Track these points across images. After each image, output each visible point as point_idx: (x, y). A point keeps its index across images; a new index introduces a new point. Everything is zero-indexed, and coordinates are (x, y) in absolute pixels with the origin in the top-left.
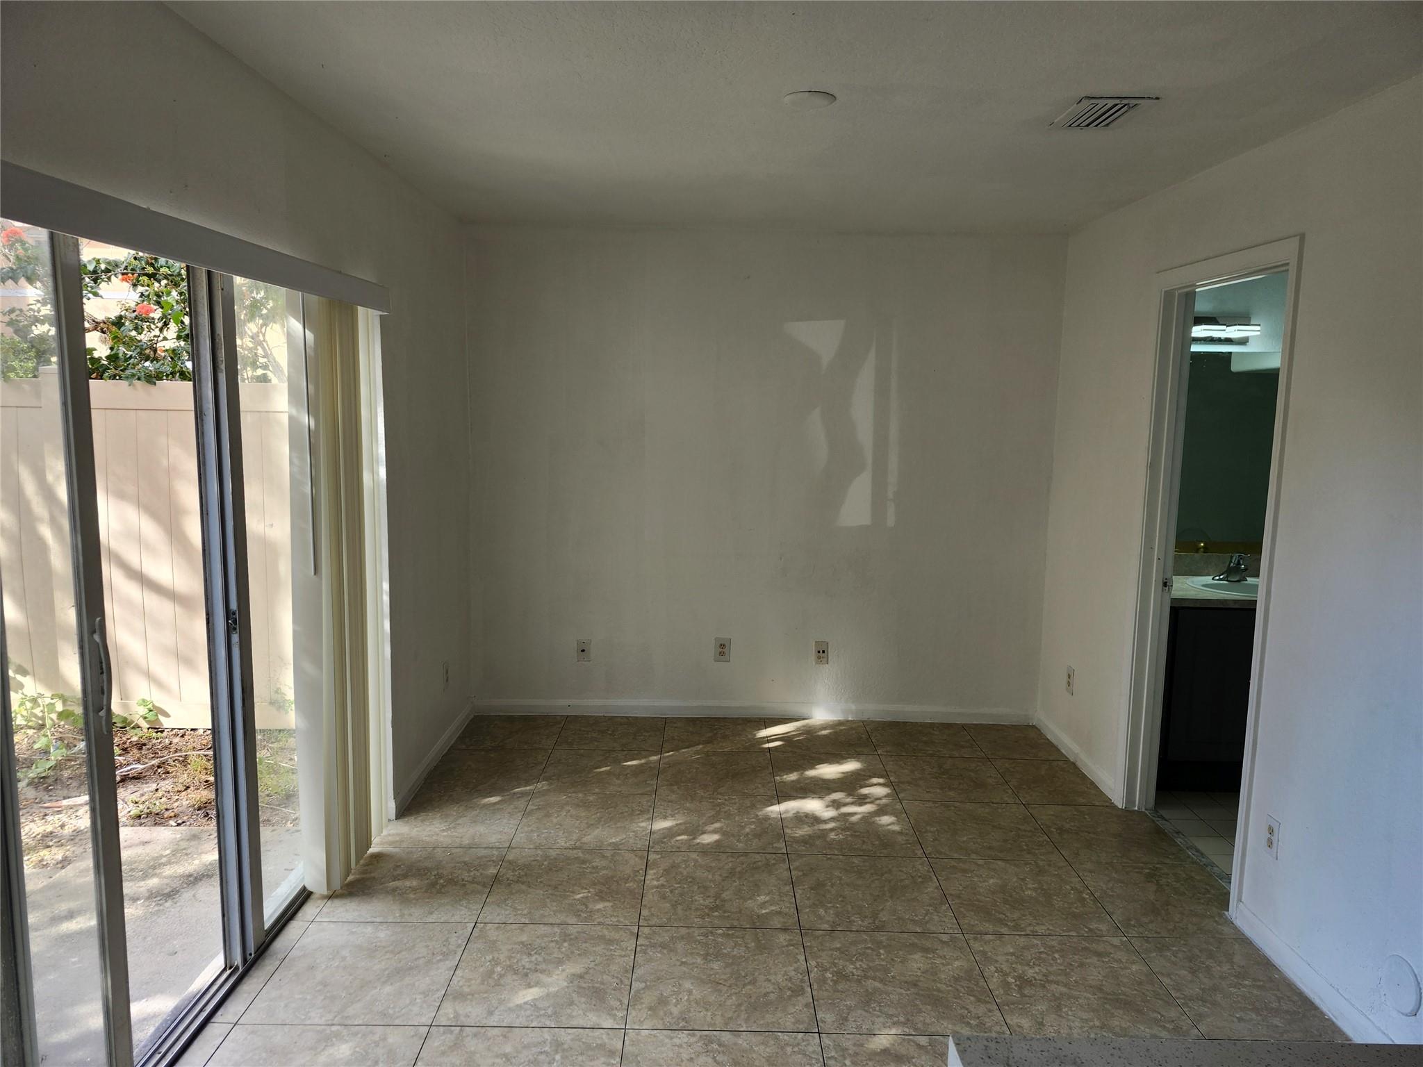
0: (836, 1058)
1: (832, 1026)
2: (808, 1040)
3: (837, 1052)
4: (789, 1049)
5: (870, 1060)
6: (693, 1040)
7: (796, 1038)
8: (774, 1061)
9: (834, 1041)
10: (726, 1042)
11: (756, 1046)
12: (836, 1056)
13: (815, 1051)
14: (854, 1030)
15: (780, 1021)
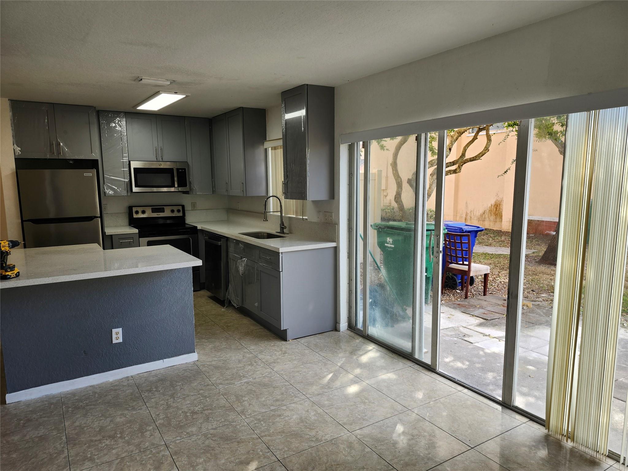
0: (266, 453)
1: (276, 466)
2: (281, 455)
3: (267, 455)
4: (286, 449)
5: (252, 458)
6: (323, 438)
7: (287, 454)
8: (288, 443)
9: (271, 459)
10: (311, 442)
11: (299, 445)
12: (267, 454)
13: (276, 452)
14: (265, 468)
15: (298, 459)
